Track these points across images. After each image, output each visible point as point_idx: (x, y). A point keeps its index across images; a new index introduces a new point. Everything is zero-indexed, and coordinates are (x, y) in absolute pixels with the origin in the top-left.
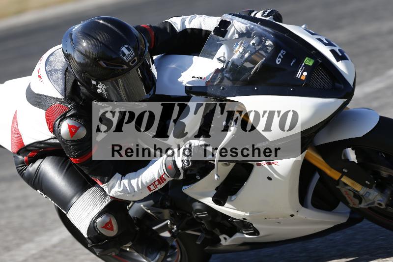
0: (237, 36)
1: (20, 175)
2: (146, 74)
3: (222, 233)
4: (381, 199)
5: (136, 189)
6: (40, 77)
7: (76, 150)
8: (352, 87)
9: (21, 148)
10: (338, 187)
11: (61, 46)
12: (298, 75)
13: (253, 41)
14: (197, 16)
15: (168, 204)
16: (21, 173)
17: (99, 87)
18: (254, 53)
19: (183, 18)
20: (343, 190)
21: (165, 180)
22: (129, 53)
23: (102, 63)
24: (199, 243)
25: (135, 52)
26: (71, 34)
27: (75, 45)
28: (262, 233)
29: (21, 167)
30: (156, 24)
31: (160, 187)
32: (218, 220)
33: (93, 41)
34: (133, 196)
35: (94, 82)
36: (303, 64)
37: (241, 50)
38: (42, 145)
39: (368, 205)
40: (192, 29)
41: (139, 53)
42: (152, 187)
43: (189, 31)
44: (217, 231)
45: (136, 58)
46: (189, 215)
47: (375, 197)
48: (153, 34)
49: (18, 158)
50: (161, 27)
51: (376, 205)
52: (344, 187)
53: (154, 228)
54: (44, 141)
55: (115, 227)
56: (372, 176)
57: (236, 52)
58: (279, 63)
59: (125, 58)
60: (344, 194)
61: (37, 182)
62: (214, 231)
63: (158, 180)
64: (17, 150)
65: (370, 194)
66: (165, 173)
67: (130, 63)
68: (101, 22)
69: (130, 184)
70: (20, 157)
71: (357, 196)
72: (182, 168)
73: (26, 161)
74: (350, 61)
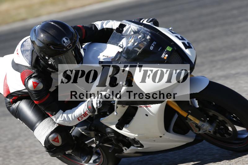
0: (132, 33)
1: (8, 110)
2: (77, 54)
3: (124, 146)
4: (210, 128)
5: (71, 119)
6: (18, 54)
7: (37, 96)
8: (194, 64)
9: (8, 94)
10: (186, 121)
11: (29, 37)
12: (162, 56)
13: (140, 36)
14: (111, 21)
15: (93, 128)
16: (9, 108)
17: (49, 60)
18: (140, 43)
19: (102, 22)
20: (189, 123)
21: (87, 115)
22: (67, 41)
23: (51, 47)
24: (110, 151)
25: (70, 41)
26: (35, 30)
27: (37, 36)
28: (145, 147)
29: (9, 105)
30: (86, 25)
31: (85, 118)
32: (121, 138)
33: (47, 34)
34: (70, 123)
35: (47, 58)
36: (166, 50)
37: (133, 41)
38: (20, 93)
39: (204, 132)
40: (107, 29)
41: (73, 42)
42: (80, 119)
43: (105, 29)
44: (121, 145)
45: (71, 44)
46: (105, 135)
47: (207, 127)
48: (84, 31)
49: (7, 100)
50: (90, 26)
51: (207, 132)
52: (190, 121)
53: (86, 142)
54: (21, 90)
55: (60, 140)
56: (205, 115)
57: (130, 42)
58: (151, 49)
59: (64, 44)
60: (190, 125)
61: (17, 114)
62: (119, 144)
63: (83, 115)
64: (7, 95)
65: (204, 125)
66: (87, 111)
67: (68, 47)
68: (52, 23)
69: (68, 117)
70: (8, 100)
71: (197, 126)
72: (97, 108)
73: (11, 102)
74: (193, 49)
